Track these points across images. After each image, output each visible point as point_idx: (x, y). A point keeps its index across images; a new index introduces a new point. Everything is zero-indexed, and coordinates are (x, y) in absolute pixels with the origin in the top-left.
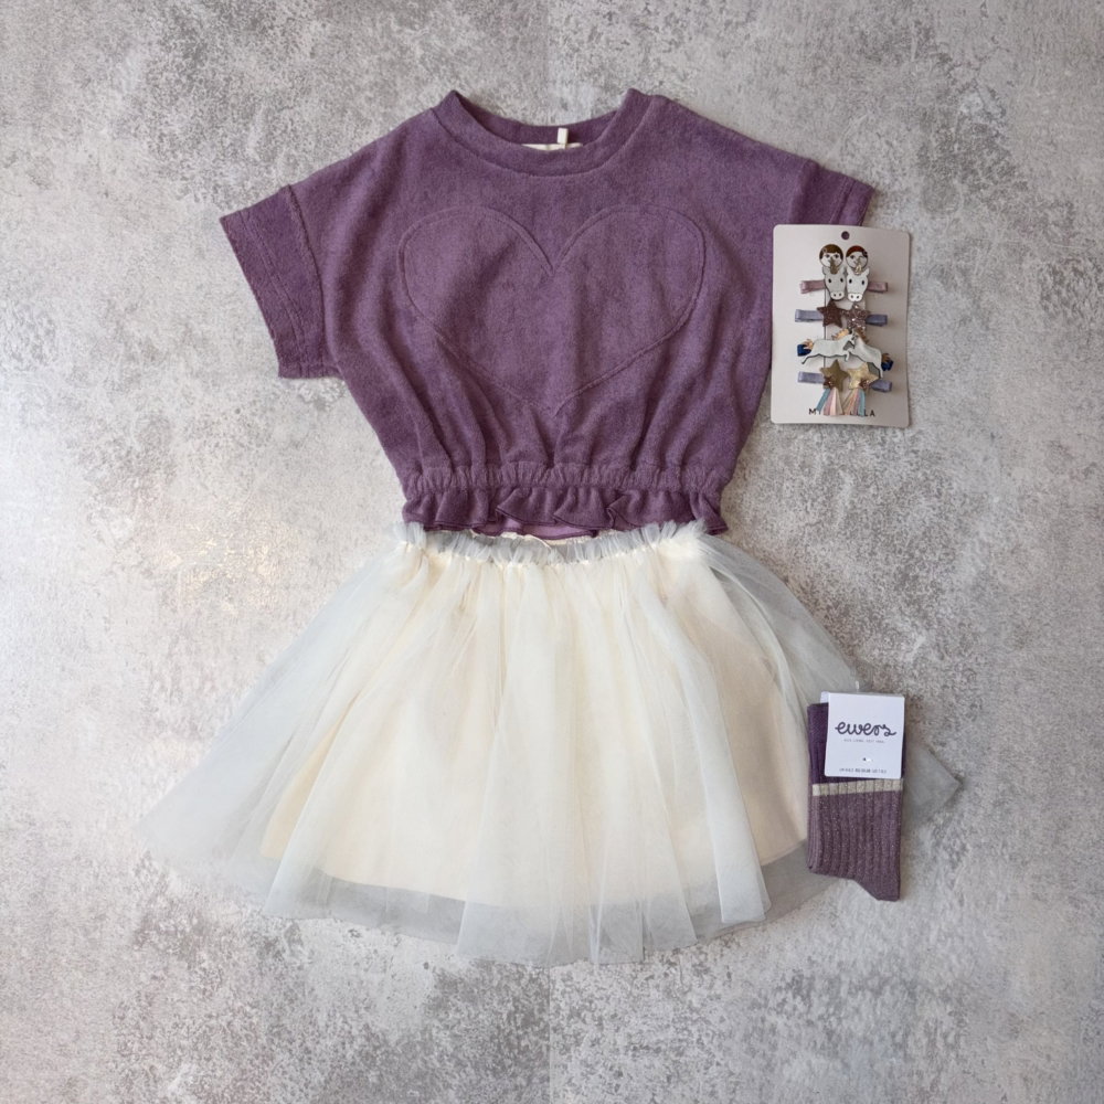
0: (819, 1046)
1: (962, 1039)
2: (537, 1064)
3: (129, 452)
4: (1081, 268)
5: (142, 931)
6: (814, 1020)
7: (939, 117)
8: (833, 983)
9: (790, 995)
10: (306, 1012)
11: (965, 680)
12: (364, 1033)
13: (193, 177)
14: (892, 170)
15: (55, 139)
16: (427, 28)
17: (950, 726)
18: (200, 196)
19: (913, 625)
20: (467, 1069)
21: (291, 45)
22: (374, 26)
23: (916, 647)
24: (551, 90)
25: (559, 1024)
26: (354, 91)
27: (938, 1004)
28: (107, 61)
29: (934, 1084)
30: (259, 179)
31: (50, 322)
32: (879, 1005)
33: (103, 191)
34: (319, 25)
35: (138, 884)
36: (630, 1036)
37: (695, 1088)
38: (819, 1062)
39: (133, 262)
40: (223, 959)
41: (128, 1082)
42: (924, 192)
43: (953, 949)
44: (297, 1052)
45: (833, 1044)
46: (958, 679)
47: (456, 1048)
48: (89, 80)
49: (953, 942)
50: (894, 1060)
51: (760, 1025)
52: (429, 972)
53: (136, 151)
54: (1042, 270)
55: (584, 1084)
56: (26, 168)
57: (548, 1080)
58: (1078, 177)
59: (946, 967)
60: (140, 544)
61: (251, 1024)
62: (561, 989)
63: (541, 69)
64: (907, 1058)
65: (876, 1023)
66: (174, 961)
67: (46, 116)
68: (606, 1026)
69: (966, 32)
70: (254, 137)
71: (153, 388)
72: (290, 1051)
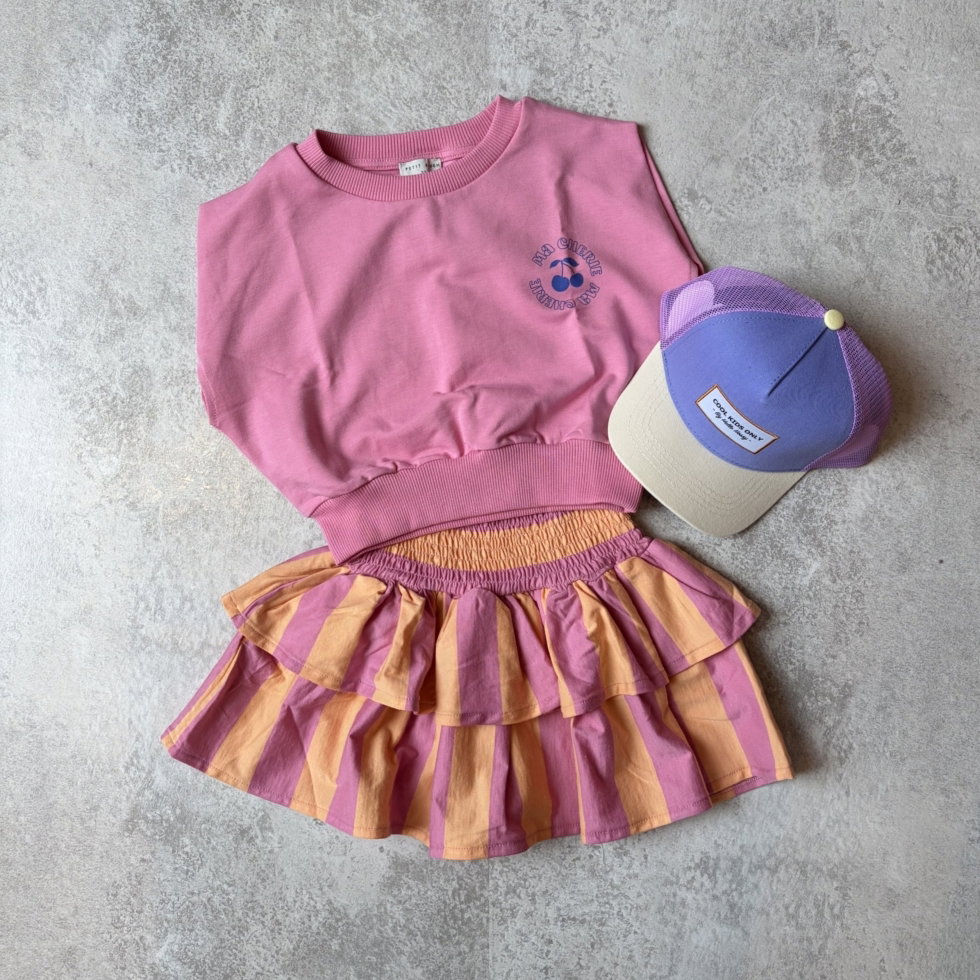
0: (722, 917)
1: (846, 910)
2: (478, 933)
3: (114, 398)
4: (962, 236)
5: (132, 820)
6: (719, 895)
7: (839, 99)
8: (736, 863)
9: (698, 873)
10: (277, 890)
11: (854, 601)
12: (327, 907)
13: (169, 149)
14: (796, 147)
15: (45, 114)
16: (380, 14)
17: (840, 641)
18: (176, 167)
19: (809, 552)
20: (417, 938)
21: (256, 29)
22: (332, 11)
23: (812, 570)
24: (492, 72)
25: (497, 899)
26: (314, 72)
27: (826, 881)
28: (90, 42)
29: (821, 949)
30: (229, 151)
31: (42, 280)
32: (775, 881)
33: (87, 161)
34: (282, 11)
35: (128, 779)
36: (559, 909)
37: (616, 953)
38: (723, 931)
39: (116, 226)
40: (202, 844)
41: (121, 950)
42: (825, 167)
43: (839, 834)
44: (269, 923)
45: (734, 915)
46: (848, 600)
47: (408, 920)
48: (74, 60)
49: (840, 827)
50: (787, 928)
51: (672, 900)
52: (384, 855)
53: (117, 125)
54: (928, 237)
55: (519, 950)
56: (17, 139)
57: (488, 947)
58: (961, 154)
59: (833, 849)
60: (125, 480)
61: (229, 900)
62: (499, 869)
63: (483, 52)
64: (799, 927)
65: (773, 896)
66: (159, 846)
67: (35, 93)
68: (538, 901)
69: (864, 22)
70: (224, 113)
71: (135, 340)
72: (263, 922)
